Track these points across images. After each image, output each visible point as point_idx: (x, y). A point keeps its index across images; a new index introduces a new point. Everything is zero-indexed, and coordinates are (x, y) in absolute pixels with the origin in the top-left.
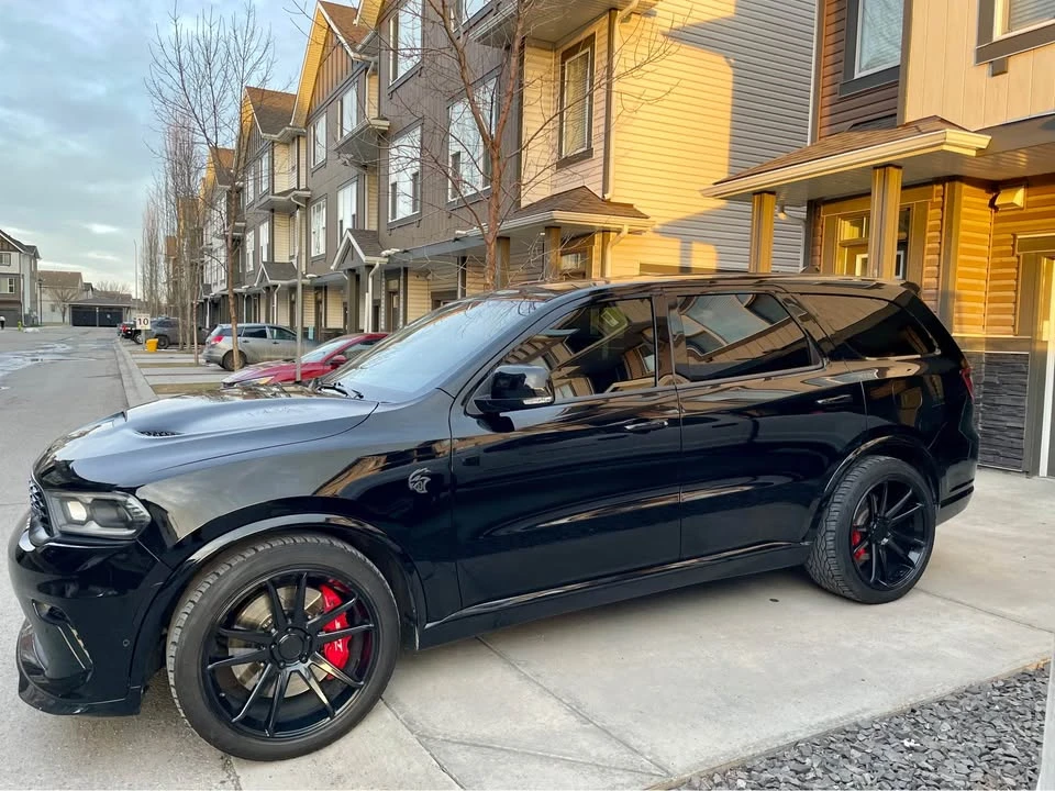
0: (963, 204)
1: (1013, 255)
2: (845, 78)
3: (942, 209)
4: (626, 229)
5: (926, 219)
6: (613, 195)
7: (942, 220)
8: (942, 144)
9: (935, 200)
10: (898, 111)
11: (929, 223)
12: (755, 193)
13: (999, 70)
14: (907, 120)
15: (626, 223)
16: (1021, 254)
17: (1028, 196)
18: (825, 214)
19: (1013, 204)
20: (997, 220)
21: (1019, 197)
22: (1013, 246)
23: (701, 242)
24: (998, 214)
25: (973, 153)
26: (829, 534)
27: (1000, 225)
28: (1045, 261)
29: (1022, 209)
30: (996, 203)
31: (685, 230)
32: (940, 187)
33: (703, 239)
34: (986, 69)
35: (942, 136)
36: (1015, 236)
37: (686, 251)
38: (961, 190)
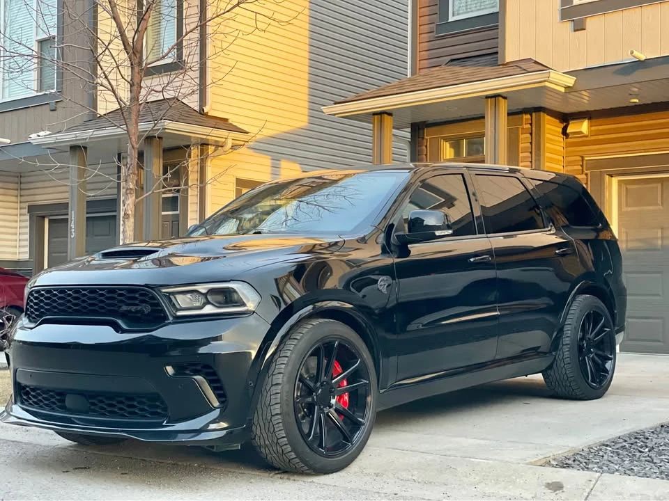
0: (546, 131)
1: (582, 173)
2: (441, 19)
3: (531, 134)
4: (230, 143)
5: (518, 143)
6: (211, 109)
7: (531, 143)
8: (545, 81)
9: (525, 126)
10: (499, 50)
11: (521, 146)
12: (375, 114)
13: (579, 27)
14: (508, 60)
15: (230, 138)
16: (589, 172)
17: (591, 126)
18: (429, 136)
19: (580, 132)
20: (568, 145)
21: (584, 126)
22: (582, 166)
23: (289, 160)
24: (569, 140)
25: (563, 90)
26: (565, 347)
27: (570, 149)
28: (607, 177)
29: (587, 136)
30: (568, 131)
31: (275, 147)
32: (528, 116)
33: (291, 157)
34: (569, 26)
35: (547, 75)
36: (582, 157)
37: (276, 168)
38: (544, 120)
